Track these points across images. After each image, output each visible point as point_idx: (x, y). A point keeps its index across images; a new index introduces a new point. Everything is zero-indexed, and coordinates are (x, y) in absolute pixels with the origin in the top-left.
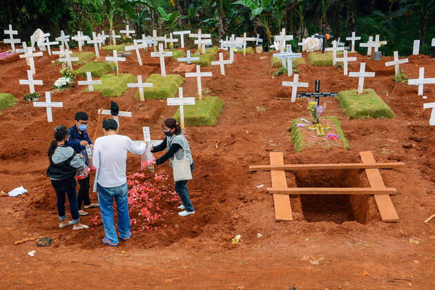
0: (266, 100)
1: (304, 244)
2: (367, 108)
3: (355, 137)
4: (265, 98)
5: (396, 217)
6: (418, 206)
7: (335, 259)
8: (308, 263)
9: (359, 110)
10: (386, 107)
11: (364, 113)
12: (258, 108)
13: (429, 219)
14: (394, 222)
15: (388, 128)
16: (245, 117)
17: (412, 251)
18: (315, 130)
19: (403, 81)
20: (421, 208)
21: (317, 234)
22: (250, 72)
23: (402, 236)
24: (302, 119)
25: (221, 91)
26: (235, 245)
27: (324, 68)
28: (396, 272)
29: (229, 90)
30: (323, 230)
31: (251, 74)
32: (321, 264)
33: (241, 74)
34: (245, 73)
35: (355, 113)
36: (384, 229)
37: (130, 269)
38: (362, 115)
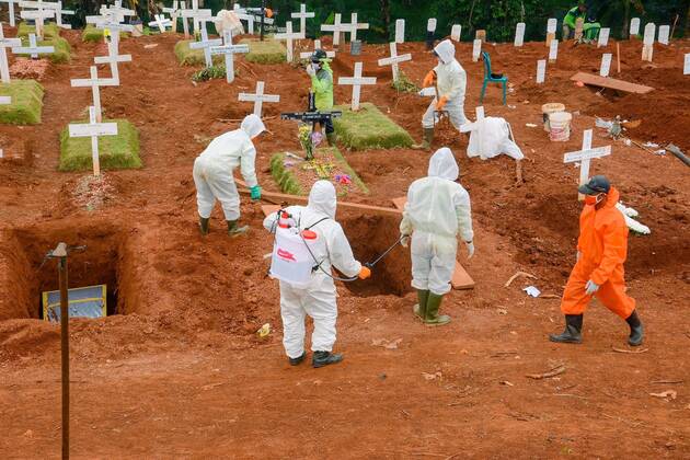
0: (203, 124)
1: (366, 325)
2: (375, 133)
3: (369, 178)
4: (200, 121)
5: (471, 282)
6: (491, 267)
7: (416, 339)
8: (381, 347)
9: (365, 137)
10: (401, 131)
11: (372, 141)
12: (196, 137)
13: (509, 282)
14: (468, 289)
15: (411, 162)
16: (184, 153)
17: (503, 321)
18: (314, 170)
19: (409, 90)
20: (497, 269)
21: (379, 312)
22: (152, 74)
23: (485, 305)
24: (288, 154)
25: (123, 109)
26: (267, 336)
27: (273, 67)
28: (495, 346)
29: (136, 108)
30: (385, 306)
31: (154, 78)
32: (400, 347)
33: (137, 78)
34: (144, 77)
35: (359, 141)
36: (461, 299)
37: (139, 381)
38: (369, 145)
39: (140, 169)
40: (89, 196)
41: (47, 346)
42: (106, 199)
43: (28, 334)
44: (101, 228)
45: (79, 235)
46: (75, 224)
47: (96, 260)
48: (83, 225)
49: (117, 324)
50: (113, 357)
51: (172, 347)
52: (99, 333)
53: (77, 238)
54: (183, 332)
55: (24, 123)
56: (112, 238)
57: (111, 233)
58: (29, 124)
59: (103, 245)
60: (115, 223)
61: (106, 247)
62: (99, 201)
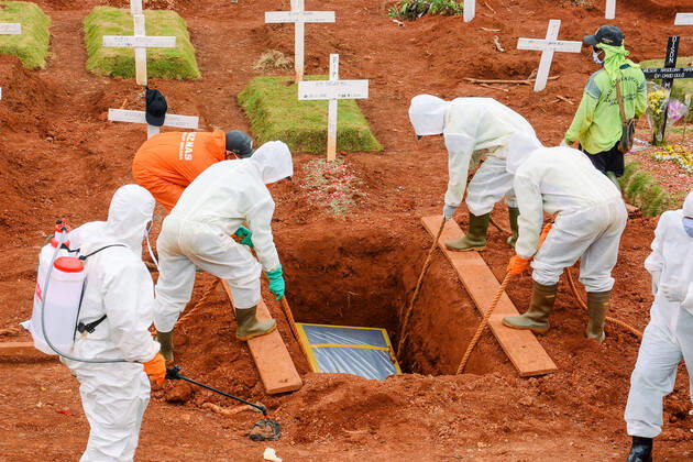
39: (381, 153)
40: (331, 192)
41: (382, 415)
42: (356, 196)
43: (347, 396)
44: (373, 241)
45: (341, 249)
46: (331, 234)
47: (364, 290)
48: (344, 234)
49: (478, 387)
50: (484, 438)
51: (568, 428)
52: (455, 399)
53: (338, 255)
54: (576, 406)
55: (179, 77)
56: (390, 257)
57: (388, 250)
58: (185, 80)
59: (375, 268)
60: (393, 233)
61: (380, 270)
62: (347, 201)
